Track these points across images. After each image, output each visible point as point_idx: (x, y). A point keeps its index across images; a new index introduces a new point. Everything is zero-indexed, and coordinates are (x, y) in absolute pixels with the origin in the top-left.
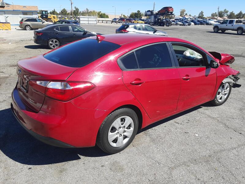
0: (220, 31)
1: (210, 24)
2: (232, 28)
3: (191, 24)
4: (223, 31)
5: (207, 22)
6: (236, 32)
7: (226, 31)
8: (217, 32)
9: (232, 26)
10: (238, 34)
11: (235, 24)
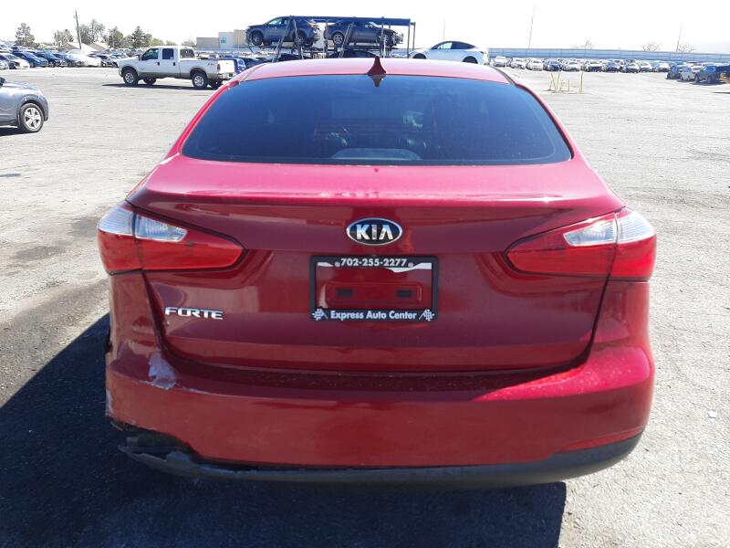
0: (141, 82)
1: (80, 62)
2: (175, 70)
3: (18, 64)
4: (150, 81)
5: (68, 57)
6: (189, 83)
7: (159, 82)
8: (135, 85)
9: (174, 64)
10: (196, 88)
11: (180, 59)
